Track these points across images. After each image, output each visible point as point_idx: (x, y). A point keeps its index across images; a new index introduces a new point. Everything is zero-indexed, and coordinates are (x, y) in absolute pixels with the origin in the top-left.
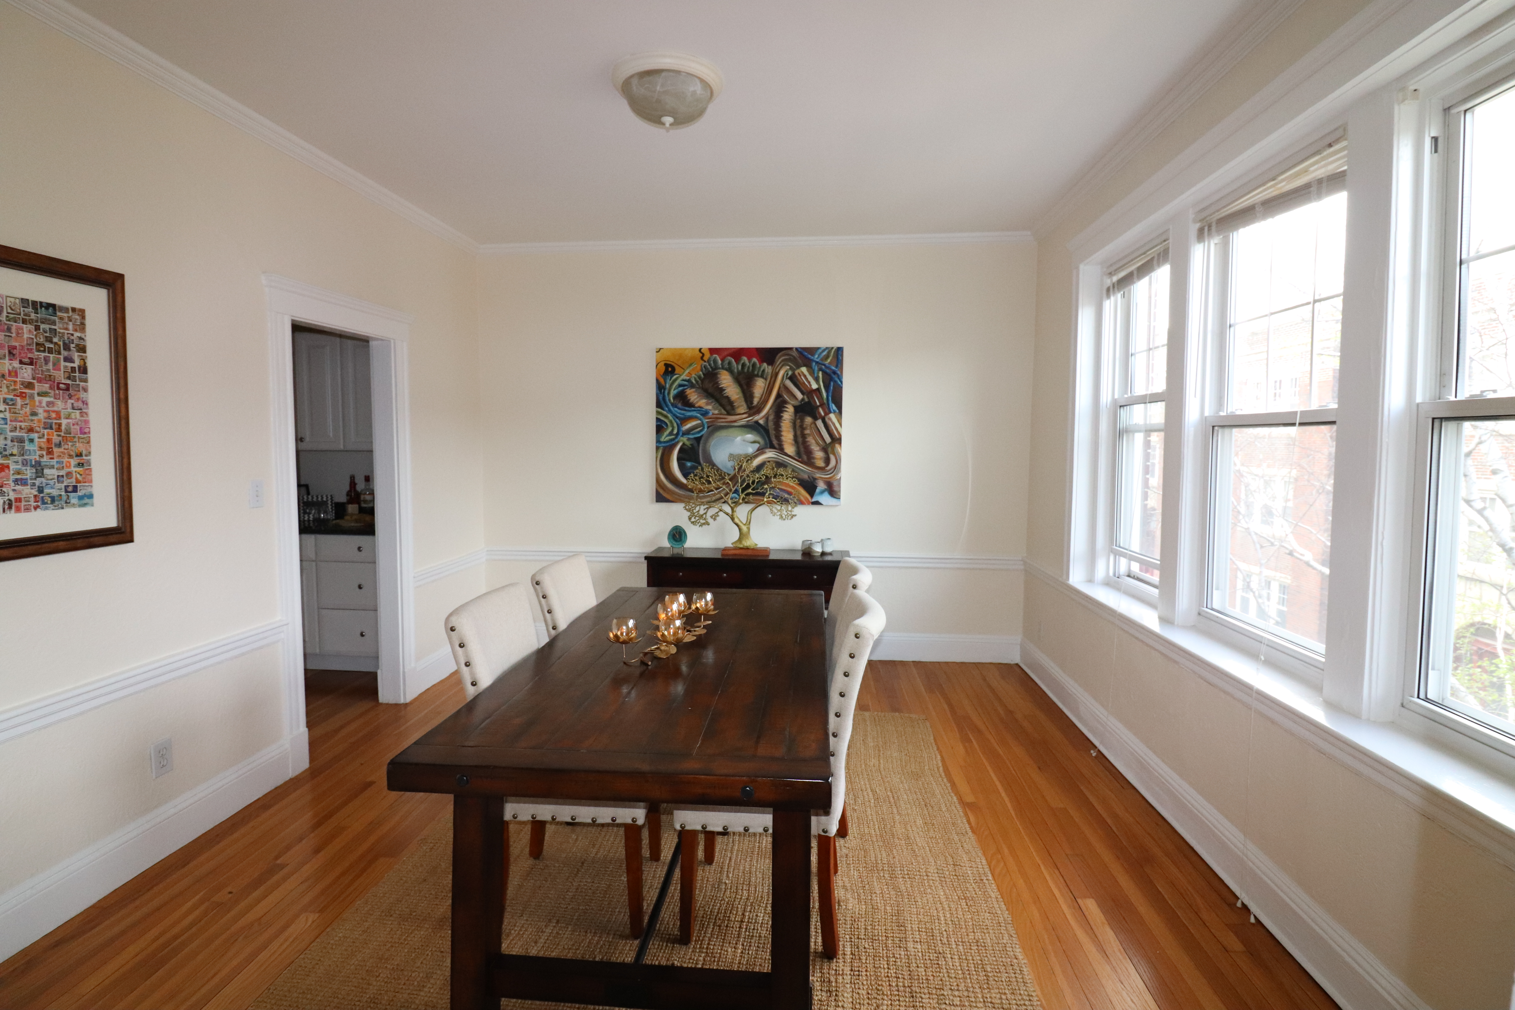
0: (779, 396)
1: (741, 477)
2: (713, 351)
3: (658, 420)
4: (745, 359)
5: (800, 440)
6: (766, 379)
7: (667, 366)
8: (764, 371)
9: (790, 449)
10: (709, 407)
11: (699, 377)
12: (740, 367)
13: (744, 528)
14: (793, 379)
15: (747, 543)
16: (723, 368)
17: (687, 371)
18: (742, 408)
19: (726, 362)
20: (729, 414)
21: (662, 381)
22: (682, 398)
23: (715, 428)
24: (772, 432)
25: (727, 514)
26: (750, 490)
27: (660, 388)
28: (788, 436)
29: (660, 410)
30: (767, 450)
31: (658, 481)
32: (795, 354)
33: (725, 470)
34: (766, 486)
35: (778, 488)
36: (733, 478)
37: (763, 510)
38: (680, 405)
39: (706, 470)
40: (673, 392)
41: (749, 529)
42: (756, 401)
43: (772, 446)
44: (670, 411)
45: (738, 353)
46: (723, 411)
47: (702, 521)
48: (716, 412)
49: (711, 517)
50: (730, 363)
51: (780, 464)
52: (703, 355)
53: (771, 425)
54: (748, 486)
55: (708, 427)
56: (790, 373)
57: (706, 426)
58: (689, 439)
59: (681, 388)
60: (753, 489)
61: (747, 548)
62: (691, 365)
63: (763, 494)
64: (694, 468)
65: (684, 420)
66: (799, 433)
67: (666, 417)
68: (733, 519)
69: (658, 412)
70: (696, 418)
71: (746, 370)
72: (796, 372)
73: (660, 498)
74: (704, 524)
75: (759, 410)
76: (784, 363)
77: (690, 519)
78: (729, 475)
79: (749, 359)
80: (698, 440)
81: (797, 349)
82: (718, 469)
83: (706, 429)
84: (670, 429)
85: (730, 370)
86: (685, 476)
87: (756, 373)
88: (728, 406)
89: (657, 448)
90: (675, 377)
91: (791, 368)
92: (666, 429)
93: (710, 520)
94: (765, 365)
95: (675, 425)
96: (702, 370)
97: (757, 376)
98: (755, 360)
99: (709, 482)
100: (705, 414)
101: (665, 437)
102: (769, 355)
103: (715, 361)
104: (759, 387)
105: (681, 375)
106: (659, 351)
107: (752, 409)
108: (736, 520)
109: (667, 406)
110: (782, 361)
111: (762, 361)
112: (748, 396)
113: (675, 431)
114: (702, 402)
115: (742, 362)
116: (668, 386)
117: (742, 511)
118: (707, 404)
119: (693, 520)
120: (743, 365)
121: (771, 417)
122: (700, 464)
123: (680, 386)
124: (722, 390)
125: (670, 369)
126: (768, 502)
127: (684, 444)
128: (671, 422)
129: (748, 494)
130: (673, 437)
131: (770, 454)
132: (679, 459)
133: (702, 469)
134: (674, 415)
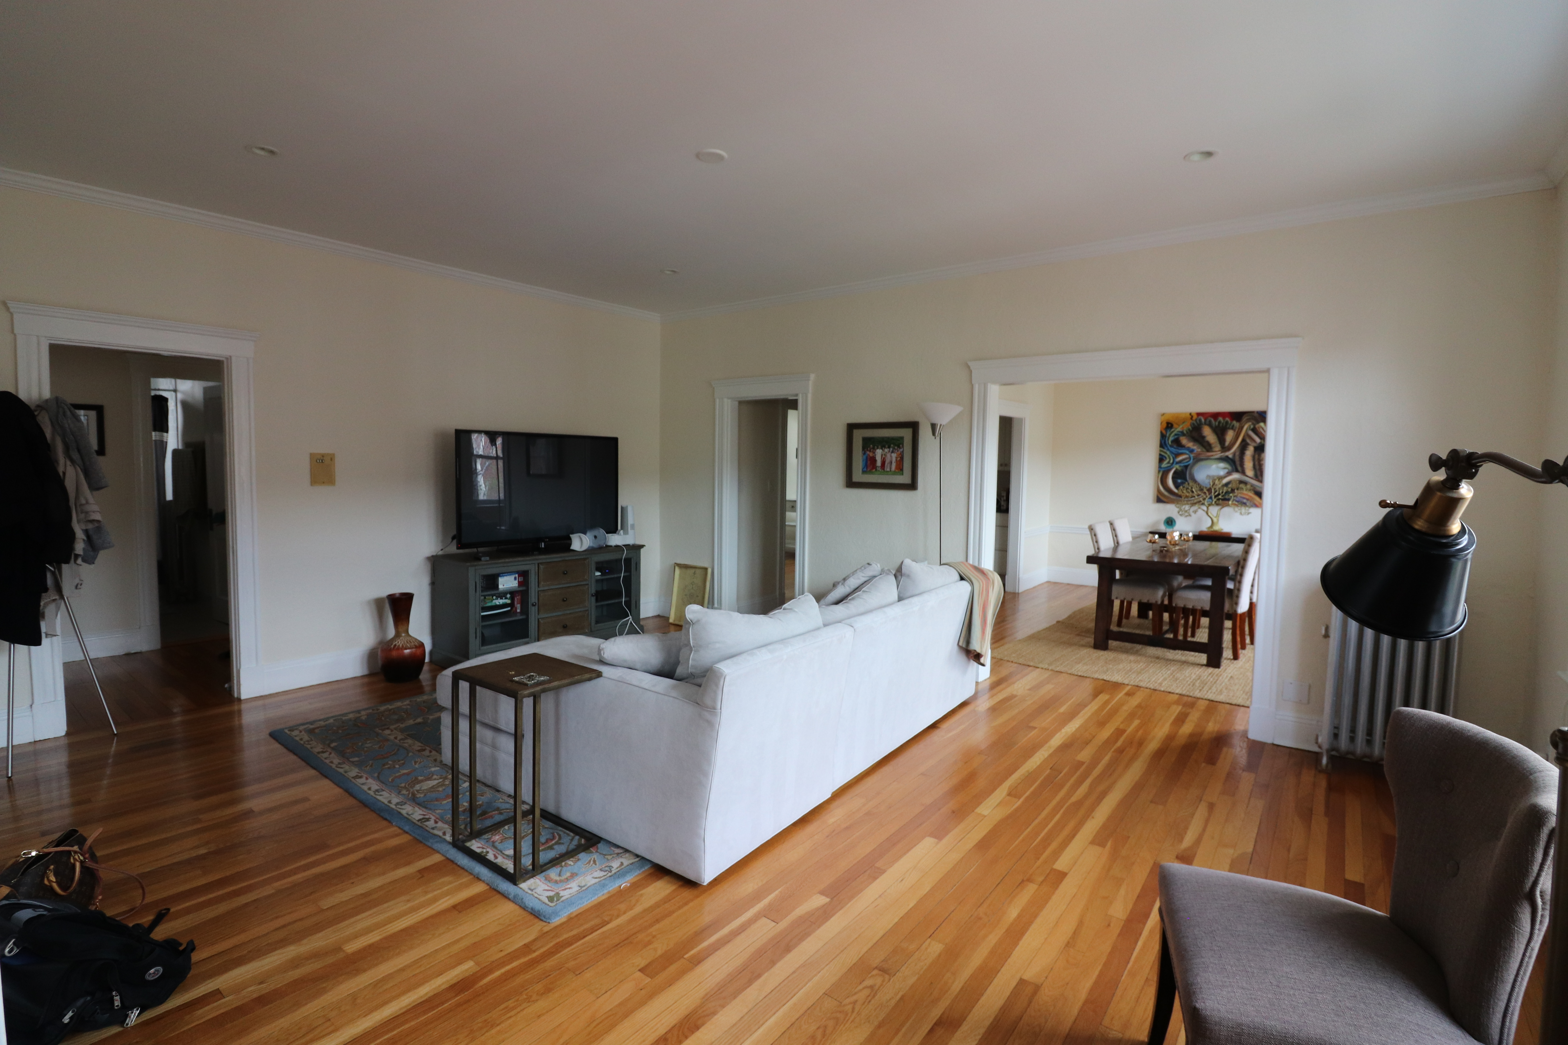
0: (1244, 440)
1: (1215, 489)
2: (1198, 414)
3: (1160, 455)
4: (1221, 419)
5: (1257, 467)
6: (1235, 431)
7: (1168, 423)
8: (1233, 426)
9: (1250, 472)
10: (1195, 448)
11: (1189, 430)
12: (1217, 424)
13: (1215, 520)
14: (1255, 430)
15: (1216, 528)
16: (1205, 424)
17: (1181, 427)
18: (1217, 448)
19: (1208, 421)
20: (1208, 451)
21: (1164, 432)
22: (1177, 442)
23: (1197, 460)
24: (1238, 463)
25: (1204, 510)
26: (1220, 497)
27: (1163, 436)
28: (1249, 465)
29: (1162, 449)
30: (1233, 473)
31: (1159, 491)
32: (1256, 415)
33: (1204, 486)
34: (1231, 495)
35: (1241, 497)
36: (1209, 490)
37: (1226, 510)
38: (1175, 446)
39: (1191, 484)
40: (1171, 439)
41: (1218, 520)
42: (1227, 444)
43: (1237, 471)
44: (1168, 449)
45: (1216, 415)
46: (1204, 450)
47: (1186, 514)
48: (1199, 450)
49: (1193, 512)
50: (1210, 421)
51: (1241, 482)
52: (1192, 417)
53: (1237, 458)
54: (1219, 495)
55: (1194, 459)
56: (1252, 427)
57: (1192, 458)
58: (1180, 466)
59: (1176, 437)
60: (1223, 496)
61: (1216, 531)
62: (1183, 423)
63: (1229, 500)
64: (1182, 483)
65: (1177, 455)
66: (1257, 463)
67: (1166, 453)
68: (1207, 513)
69: (1161, 451)
70: (1187, 454)
71: (1221, 425)
72: (1257, 426)
73: (1159, 500)
74: (1187, 516)
75: (1229, 448)
76: (1248, 420)
77: (1179, 512)
78: (1206, 488)
79: (1224, 418)
80: (1186, 467)
81: (1257, 412)
82: (1199, 484)
83: (1192, 460)
84: (1168, 460)
85: (1210, 425)
86: (1177, 487)
87: (1228, 426)
88: (1208, 447)
89: (1159, 471)
90: (1173, 430)
91: (1253, 424)
92: (1165, 461)
93: (1192, 514)
94: (1234, 422)
95: (1171, 458)
96: (1191, 425)
97: (1229, 428)
98: (1227, 419)
99: (1193, 492)
100: (1192, 451)
101: (1164, 465)
102: (1238, 416)
103: (1200, 420)
104: (1230, 436)
105: (1176, 429)
106: (1163, 414)
107: (1224, 449)
108: (1209, 514)
109: (1167, 447)
110: (1247, 419)
111: (1232, 419)
112: (1222, 441)
113: (1171, 461)
114: (1190, 445)
115: (1218, 420)
116: (1168, 435)
117: (1214, 510)
118: (1194, 445)
119: (1181, 513)
120: (1220, 422)
121: (1237, 454)
122: (1186, 480)
123: (1176, 435)
124: (1204, 437)
125: (1170, 425)
126: (1232, 504)
127: (1177, 469)
128: (1169, 456)
129: (1219, 499)
130: (1169, 465)
131: (1236, 476)
132: (1173, 478)
133: (1188, 484)
134: (1171, 452)
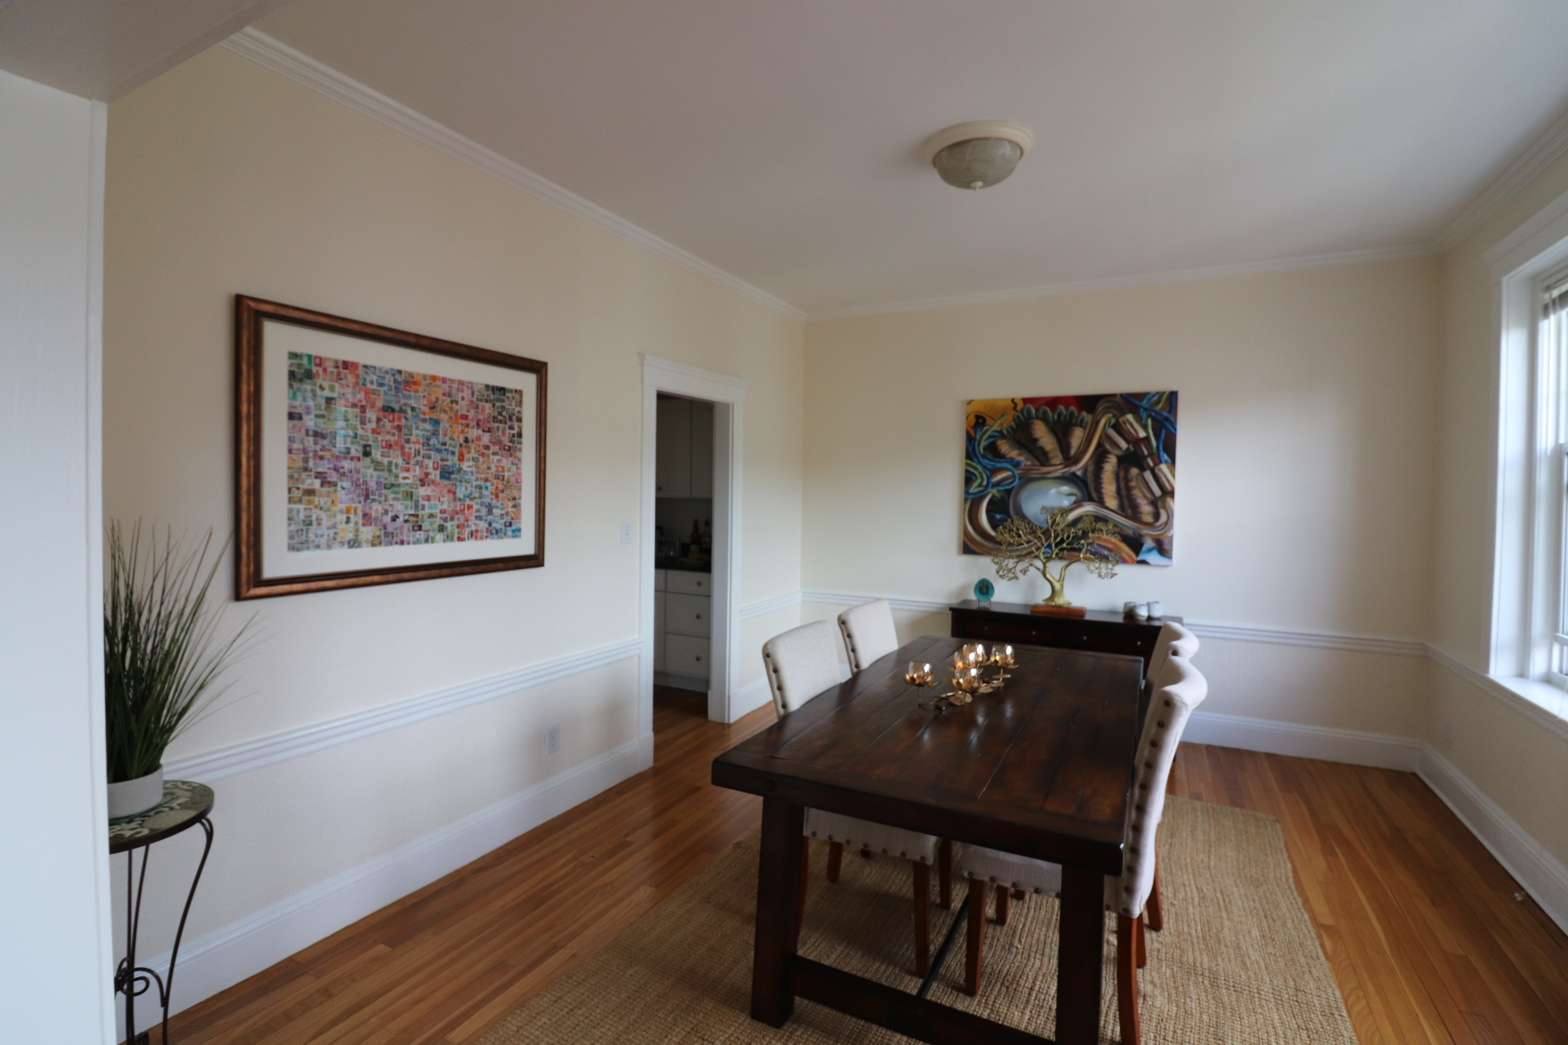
0: (1100, 445)
1: (1055, 531)
2: (1026, 401)
3: (967, 471)
4: (1062, 408)
5: (1124, 492)
6: (1085, 428)
7: (978, 417)
8: (1083, 420)
9: (1112, 502)
10: (1021, 458)
11: (1011, 428)
12: (1056, 417)
13: (1057, 586)
14: (1117, 427)
15: (1060, 601)
16: (1037, 418)
17: (999, 422)
18: (1058, 459)
19: (1041, 411)
20: (1043, 465)
21: (972, 433)
22: (992, 449)
23: (1027, 480)
24: (1091, 485)
25: (1038, 569)
26: (1064, 545)
27: (970, 440)
28: (1109, 488)
29: (969, 462)
30: (1085, 503)
31: (966, 533)
32: (1119, 400)
33: (1037, 523)
34: (1083, 541)
35: (1098, 545)
36: (1046, 533)
37: (1075, 567)
38: (990, 457)
39: (1016, 522)
40: (983, 444)
41: (1062, 586)
42: (1073, 451)
43: (1091, 499)
44: (980, 463)
45: (1053, 402)
46: (1036, 462)
47: (1011, 575)
48: (1029, 463)
49: (1021, 571)
50: (1045, 412)
51: (1098, 519)
52: (1016, 405)
53: (1090, 477)
54: (1062, 541)
55: (1020, 479)
56: (1113, 421)
57: (1017, 478)
58: (999, 491)
59: (991, 440)
60: (1068, 544)
61: (1060, 607)
62: (1002, 416)
63: (1079, 550)
64: (1003, 520)
65: (994, 471)
66: (1122, 485)
67: (975, 468)
68: (1044, 575)
69: (967, 464)
70: (1007, 469)
71: (1062, 419)
72: (1121, 420)
73: (967, 549)
74: (1012, 578)
75: (1076, 460)
76: (1106, 411)
77: (998, 572)
78: (1041, 528)
79: (1067, 408)
80: (1009, 492)
81: (1121, 395)
82: (1029, 522)
83: (1017, 481)
84: (979, 481)
85: (1045, 420)
86: (994, 527)
87: (1074, 421)
88: (1041, 457)
89: (966, 500)
90: (986, 428)
91: (1115, 416)
92: (974, 481)
93: (1020, 575)
94: (1084, 413)
95: (985, 476)
96: (1014, 420)
97: (1076, 425)
98: (1073, 408)
99: (1019, 536)
100: (1017, 465)
101: (974, 489)
102: (1089, 403)
103: (1029, 411)
104: (1077, 437)
105: (991, 426)
106: (970, 402)
107: (1070, 460)
108: (1048, 576)
109: (977, 457)
110: (1104, 408)
111: (1080, 409)
112: (1064, 446)
113: (985, 483)
114: (1014, 454)
115: (1058, 411)
116: (978, 437)
117: (1055, 568)
118: (1019, 455)
119: (1001, 573)
120: (1060, 414)
121: (1090, 468)
122: (1010, 516)
123: (990, 437)
124: (1036, 440)
125: (980, 421)
126: (1085, 559)
127: (993, 496)
128: (980, 473)
129: (1062, 550)
130: (981, 489)
131: (1088, 508)
132: (988, 511)
133: (1012, 522)
134: (984, 467)
